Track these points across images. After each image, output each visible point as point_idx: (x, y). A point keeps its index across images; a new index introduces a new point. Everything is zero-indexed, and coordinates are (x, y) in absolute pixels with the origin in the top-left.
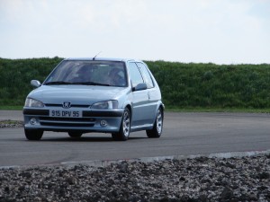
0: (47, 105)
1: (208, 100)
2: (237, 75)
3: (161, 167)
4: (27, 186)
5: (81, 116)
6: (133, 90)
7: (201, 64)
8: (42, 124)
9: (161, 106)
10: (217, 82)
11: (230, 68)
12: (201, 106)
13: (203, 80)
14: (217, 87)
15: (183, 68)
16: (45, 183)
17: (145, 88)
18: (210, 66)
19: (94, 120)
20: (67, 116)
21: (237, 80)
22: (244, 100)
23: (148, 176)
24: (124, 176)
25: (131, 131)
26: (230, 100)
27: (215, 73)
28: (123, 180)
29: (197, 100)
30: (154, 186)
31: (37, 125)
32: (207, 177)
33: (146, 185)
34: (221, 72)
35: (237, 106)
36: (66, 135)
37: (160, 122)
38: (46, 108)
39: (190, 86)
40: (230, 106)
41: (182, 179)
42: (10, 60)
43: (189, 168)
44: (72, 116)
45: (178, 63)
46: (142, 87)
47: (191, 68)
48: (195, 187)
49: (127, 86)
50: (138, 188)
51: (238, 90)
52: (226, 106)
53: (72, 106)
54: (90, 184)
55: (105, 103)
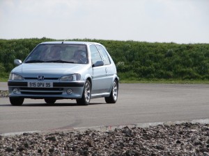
0: (26, 78)
1: (171, 73)
2: (194, 52)
3: (158, 132)
4: (55, 149)
5: (52, 86)
6: (93, 66)
7: (165, 43)
8: (22, 93)
9: (116, 79)
10: (178, 58)
11: (189, 47)
12: (164, 78)
13: (166, 56)
14: (178, 62)
15: (149, 46)
16: (69, 145)
17: (102, 65)
18: (172, 45)
19: (62, 89)
20: (41, 86)
21: (195, 56)
22: (200, 74)
23: (149, 139)
24: (130, 139)
25: (91, 98)
26: (189, 73)
27: (176, 51)
28: (130, 143)
29: (162, 73)
30: (158, 148)
31: (18, 93)
32: (197, 140)
33: (150, 147)
34: (182, 50)
35: (195, 78)
36: (43, 101)
37: (116, 88)
38: (25, 81)
39: (155, 62)
40: (190, 79)
41: (178, 142)
42: (6, 40)
43: (181, 133)
44: (45, 87)
45: (145, 43)
46: (100, 64)
47: (156, 47)
48: (190, 149)
49: (88, 63)
50: (145, 149)
51: (195, 65)
52: (186, 78)
53: (45, 79)
54: (106, 147)
55: (71, 76)
